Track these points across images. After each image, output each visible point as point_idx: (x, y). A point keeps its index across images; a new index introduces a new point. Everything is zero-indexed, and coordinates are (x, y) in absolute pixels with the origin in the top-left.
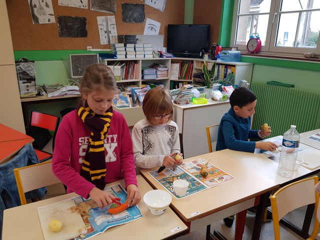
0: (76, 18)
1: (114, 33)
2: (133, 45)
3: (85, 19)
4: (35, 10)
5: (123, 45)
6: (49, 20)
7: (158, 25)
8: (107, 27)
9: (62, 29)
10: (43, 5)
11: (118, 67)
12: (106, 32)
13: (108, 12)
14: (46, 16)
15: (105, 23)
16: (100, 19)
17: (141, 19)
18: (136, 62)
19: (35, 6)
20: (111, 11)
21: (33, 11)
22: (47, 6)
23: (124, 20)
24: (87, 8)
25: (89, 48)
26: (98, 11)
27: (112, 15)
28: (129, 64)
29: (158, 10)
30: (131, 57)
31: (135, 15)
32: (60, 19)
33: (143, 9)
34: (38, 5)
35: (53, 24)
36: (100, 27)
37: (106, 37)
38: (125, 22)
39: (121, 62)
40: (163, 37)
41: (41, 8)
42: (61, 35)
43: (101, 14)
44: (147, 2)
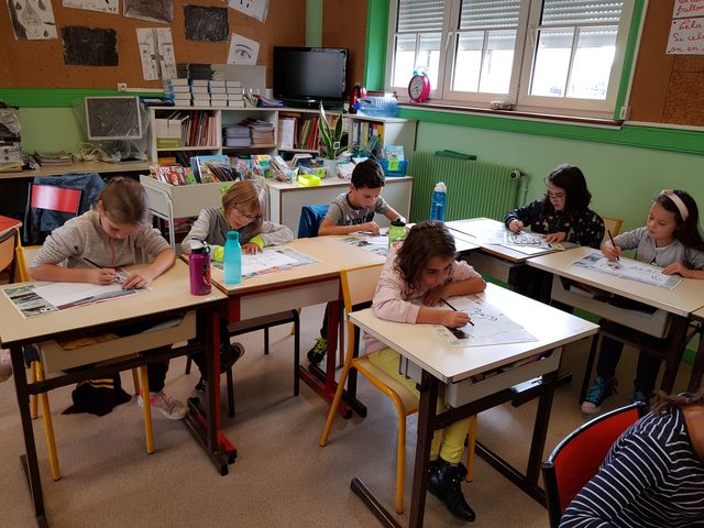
0: (96, 31)
1: (170, 59)
2: (205, 83)
3: (113, 32)
4: (19, 14)
5: (185, 81)
6: (46, 34)
7: (254, 47)
8: (156, 48)
9: (69, 50)
10: (35, 5)
11: (176, 122)
12: (153, 57)
13: (157, 21)
14: (40, 26)
15: (151, 41)
16: (142, 34)
17: (222, 35)
18: (211, 113)
19: (19, 7)
20: (164, 19)
21: (14, 16)
22: (42, 6)
23: (189, 36)
24: (117, 12)
25: (122, 86)
26: (139, 17)
27: (164, 26)
28: (198, 118)
29: (253, 20)
30: (201, 104)
31: (210, 28)
32: (67, 32)
33: (226, 17)
34: (23, 6)
35: (52, 40)
36: (142, 48)
37: (153, 67)
38: (191, 39)
39: (183, 113)
40: (265, 68)
41: (30, 11)
42: (69, 60)
43: (145, 25)
44: (233, 4)
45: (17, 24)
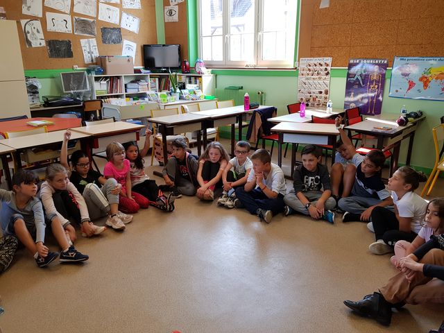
0: (63, 41)
1: (96, 53)
3: (70, 42)
6: (40, 44)
7: (134, 45)
8: (90, 48)
9: (51, 51)
10: (35, 31)
11: (104, 82)
12: (89, 53)
13: (90, 35)
15: (87, 45)
16: (83, 42)
17: (119, 40)
18: (119, 77)
19: (28, 32)
20: (92, 34)
21: (27, 36)
22: (38, 32)
23: (104, 42)
24: (71, 32)
25: (76, 67)
26: (81, 34)
27: (93, 38)
28: (113, 80)
29: (133, 33)
31: (113, 38)
32: (49, 43)
33: (120, 32)
34: (30, 31)
35: (44, 47)
36: (83, 49)
37: (89, 57)
39: (106, 78)
41: (33, 34)
42: (51, 56)
43: (84, 37)
44: (123, 26)
45: (28, 41)
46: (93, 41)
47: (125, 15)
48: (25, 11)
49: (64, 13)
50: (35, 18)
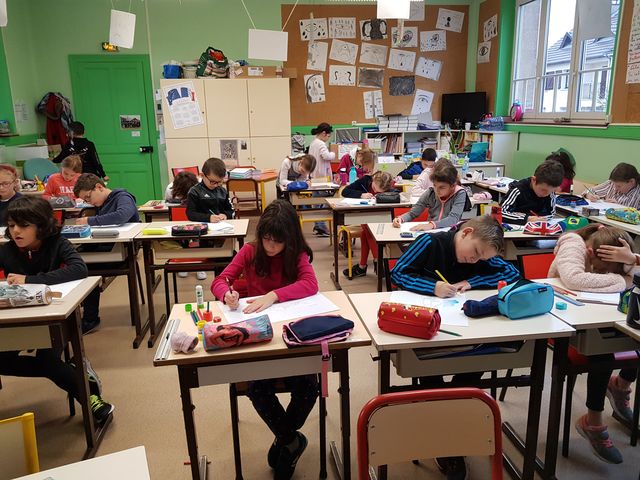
7: (430, 95)
8: (373, 101)
11: (379, 140)
12: (371, 106)
13: (374, 87)
15: (371, 98)
16: (366, 95)
17: (411, 91)
18: (399, 135)
20: (378, 86)
22: (319, 86)
23: (391, 93)
24: (354, 85)
25: (354, 123)
26: (365, 86)
27: (378, 90)
28: (392, 137)
29: (430, 80)
31: (404, 88)
33: (413, 80)
36: (365, 102)
37: (371, 112)
38: (393, 95)
39: (383, 135)
41: (314, 89)
43: (369, 90)
44: (419, 72)
45: (308, 96)
46: (378, 94)
47: (422, 60)
48: (309, 67)
49: (350, 65)
50: (318, 73)
